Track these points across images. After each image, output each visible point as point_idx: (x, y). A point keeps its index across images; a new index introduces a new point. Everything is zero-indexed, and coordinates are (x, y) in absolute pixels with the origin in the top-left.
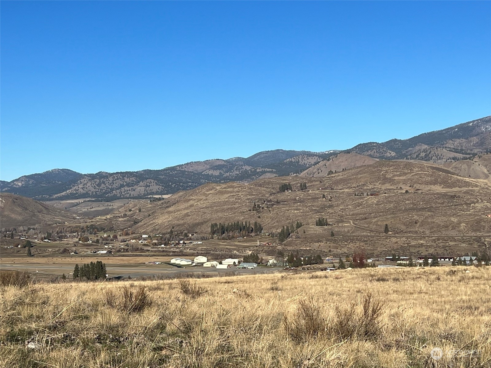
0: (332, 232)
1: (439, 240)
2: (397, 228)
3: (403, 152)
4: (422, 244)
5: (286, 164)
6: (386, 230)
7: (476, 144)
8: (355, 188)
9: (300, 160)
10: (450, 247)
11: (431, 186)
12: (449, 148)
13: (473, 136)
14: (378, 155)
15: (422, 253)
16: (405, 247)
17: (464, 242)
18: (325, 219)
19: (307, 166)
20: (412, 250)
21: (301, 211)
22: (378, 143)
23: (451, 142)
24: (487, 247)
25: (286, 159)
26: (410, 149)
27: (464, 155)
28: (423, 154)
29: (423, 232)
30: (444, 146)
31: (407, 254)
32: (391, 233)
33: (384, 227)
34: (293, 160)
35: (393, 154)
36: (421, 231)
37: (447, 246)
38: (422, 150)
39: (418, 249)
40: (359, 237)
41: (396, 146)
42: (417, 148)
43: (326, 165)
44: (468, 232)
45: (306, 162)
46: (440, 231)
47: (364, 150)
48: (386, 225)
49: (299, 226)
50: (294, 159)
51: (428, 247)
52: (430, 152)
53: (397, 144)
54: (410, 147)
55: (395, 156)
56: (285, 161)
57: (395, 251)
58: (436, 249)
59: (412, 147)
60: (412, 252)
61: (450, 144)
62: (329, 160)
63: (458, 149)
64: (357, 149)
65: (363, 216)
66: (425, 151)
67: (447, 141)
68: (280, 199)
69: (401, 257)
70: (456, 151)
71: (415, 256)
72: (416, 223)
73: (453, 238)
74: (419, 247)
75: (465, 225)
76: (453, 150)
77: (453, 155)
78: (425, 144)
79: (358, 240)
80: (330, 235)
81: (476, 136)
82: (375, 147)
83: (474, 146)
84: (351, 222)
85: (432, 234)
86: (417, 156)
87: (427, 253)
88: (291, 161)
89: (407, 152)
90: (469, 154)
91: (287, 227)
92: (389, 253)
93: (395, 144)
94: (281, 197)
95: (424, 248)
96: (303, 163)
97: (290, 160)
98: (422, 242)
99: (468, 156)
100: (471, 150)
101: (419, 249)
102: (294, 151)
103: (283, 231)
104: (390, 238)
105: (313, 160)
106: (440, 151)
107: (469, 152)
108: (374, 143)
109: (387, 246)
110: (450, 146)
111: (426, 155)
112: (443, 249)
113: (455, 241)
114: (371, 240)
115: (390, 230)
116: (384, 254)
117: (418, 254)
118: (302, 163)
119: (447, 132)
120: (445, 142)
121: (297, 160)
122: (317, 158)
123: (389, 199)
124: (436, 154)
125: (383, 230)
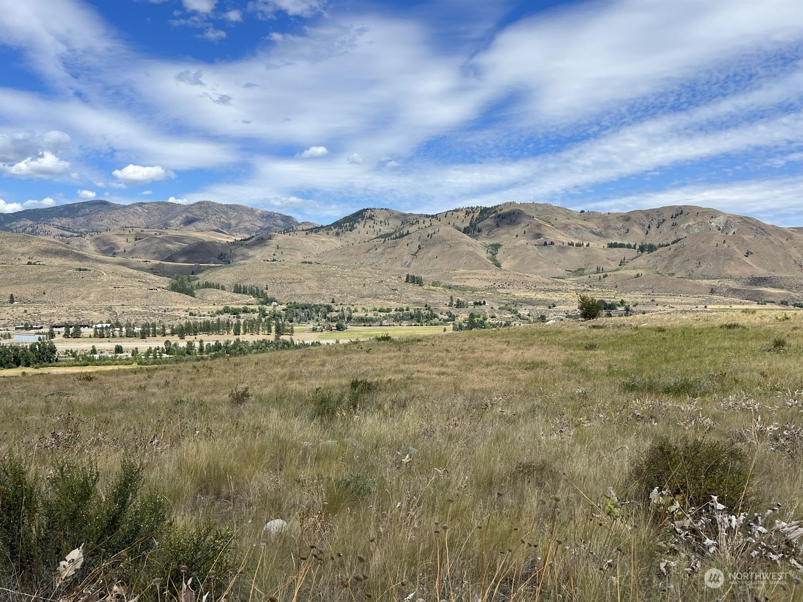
1: (71, 310)
2: (24, 298)
6: (12, 300)
10: (83, 315)
12: (56, 225)
13: (79, 217)
16: (36, 317)
24: (118, 315)
26: (14, 223)
28: (29, 229)
32: (17, 303)
36: (50, 301)
37: (79, 315)
38: (28, 225)
39: (49, 318)
44: (98, 302)
46: (70, 301)
48: (11, 295)
59: (16, 221)
61: (57, 221)
63: (65, 227)
67: (54, 218)
69: (34, 327)
72: (44, 294)
73: (84, 307)
74: (51, 316)
75: (94, 295)
76: (61, 228)
77: (61, 232)
104: (17, 308)
107: (76, 230)
112: (76, 318)
113: (87, 310)
115: (15, 299)
120: (51, 220)
124: (43, 230)
125: (8, 300)
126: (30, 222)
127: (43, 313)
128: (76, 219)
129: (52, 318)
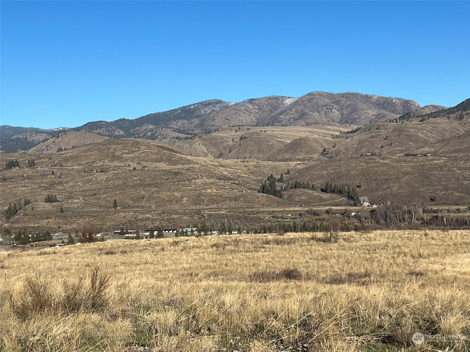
0: (61, 209)
1: (164, 214)
2: (125, 203)
3: (131, 131)
4: (148, 217)
5: (13, 140)
6: (115, 205)
7: (197, 125)
8: (85, 165)
9: (28, 136)
10: (174, 219)
11: (157, 163)
12: (173, 128)
13: (194, 118)
14: (107, 133)
15: (148, 226)
16: (133, 221)
17: (186, 215)
18: (54, 196)
19: (36, 142)
20: (139, 224)
21: (29, 188)
22: (107, 122)
23: (174, 122)
24: (206, 218)
25: (13, 136)
26: (137, 128)
27: (186, 135)
28: (149, 134)
29: (149, 207)
30: (169, 126)
31: (135, 227)
32: (120, 208)
33: (112, 202)
34: (21, 137)
35: (122, 133)
36: (148, 205)
37: (171, 219)
38: (149, 129)
39: (144, 223)
40: (88, 212)
41: (124, 125)
42: (144, 127)
43: (55, 143)
44: (189, 205)
45: (34, 139)
46: (165, 205)
47: (93, 129)
48: (115, 200)
49: (27, 203)
50: (22, 135)
51: (153, 220)
52: (156, 131)
53: (125, 123)
54: (137, 127)
55: (123, 134)
56: (12, 138)
57: (123, 225)
58: (161, 222)
59: (140, 127)
60: (139, 226)
61: (174, 125)
62: (58, 137)
63: (181, 130)
64: (87, 127)
65: (93, 193)
66: (151, 130)
67: (171, 121)
68: (6, 176)
69: (129, 231)
70: (179, 131)
71: (142, 229)
72: (143, 198)
73: (176, 211)
74: (146, 220)
75: (187, 199)
76: (177, 130)
77: (176, 134)
78: (152, 124)
79: (88, 216)
80: (60, 212)
81: (196, 117)
82: (104, 126)
83: (195, 127)
84: (81, 198)
85: (158, 208)
86: (144, 135)
87: (152, 226)
88: (19, 138)
89: (134, 131)
90: (191, 134)
91: (15, 204)
92: (118, 227)
93: (123, 123)
94: (8, 174)
95: (150, 221)
96: (31, 139)
97: (18, 136)
98: (148, 216)
99: (190, 136)
100: (193, 131)
101: (146, 222)
102: (21, 128)
103: (10, 209)
104: (118, 213)
105: (41, 137)
106: (164, 131)
107: (190, 132)
108: (103, 122)
109: (115, 220)
110: (174, 127)
111: (152, 134)
112: (167, 222)
113: (178, 214)
114: (101, 216)
115: (118, 205)
116: (113, 228)
117: (145, 227)
118: (29, 139)
119: (170, 114)
120: (169, 123)
121: (25, 137)
122: (45, 135)
123: (118, 176)
124: (161, 133)
125: (112, 205)
126: (150, 127)
127: (140, 217)
128: (191, 120)
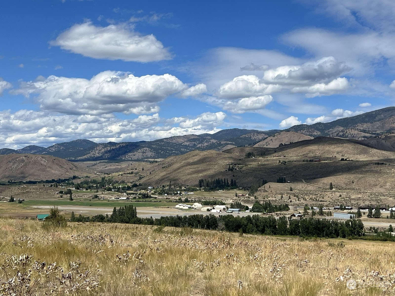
0: (291, 188)
2: (339, 186)
3: (326, 132)
6: (331, 187)
8: (302, 156)
14: (308, 133)
15: (360, 204)
17: (391, 197)
18: (284, 178)
22: (308, 125)
26: (330, 130)
29: (358, 189)
30: (356, 128)
31: (349, 205)
32: (335, 189)
33: (329, 184)
34: (247, 136)
37: (379, 200)
38: (341, 130)
39: (357, 202)
40: (311, 191)
41: (320, 128)
42: (336, 129)
44: (392, 190)
45: (256, 138)
46: (371, 188)
47: (298, 130)
49: (264, 182)
52: (347, 132)
55: (320, 134)
56: (241, 137)
59: (332, 128)
61: (360, 127)
63: (366, 130)
64: (293, 129)
67: (358, 124)
73: (382, 194)
75: (389, 184)
78: (342, 126)
80: (289, 190)
81: (378, 121)
82: (305, 128)
83: (378, 128)
84: (303, 180)
85: (366, 190)
86: (337, 135)
95: (361, 201)
98: (359, 196)
105: (261, 137)
106: (353, 132)
108: (304, 125)
109: (333, 198)
111: (343, 134)
112: (376, 202)
113: (384, 196)
118: (253, 138)
121: (250, 136)
122: (263, 135)
123: (330, 165)
124: (350, 133)
125: (328, 187)
126: (342, 128)
127: (353, 197)
128: (374, 123)
129: (359, 201)
